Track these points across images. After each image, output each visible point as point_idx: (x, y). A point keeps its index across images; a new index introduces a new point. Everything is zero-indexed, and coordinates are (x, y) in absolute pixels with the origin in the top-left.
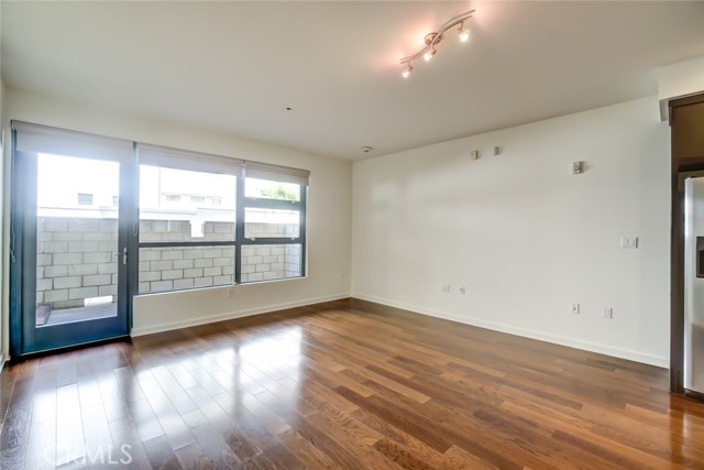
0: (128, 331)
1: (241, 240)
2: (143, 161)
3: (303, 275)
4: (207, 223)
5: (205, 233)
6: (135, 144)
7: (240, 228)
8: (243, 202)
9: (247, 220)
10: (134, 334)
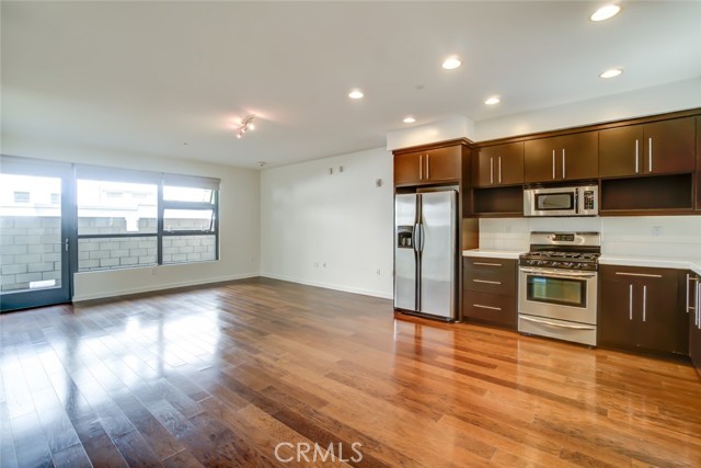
0: (70, 298)
1: (161, 233)
2: (80, 177)
3: (217, 258)
4: (141, 219)
5: (139, 227)
6: (73, 164)
7: (161, 224)
8: (163, 205)
9: (165, 217)
10: (74, 300)
